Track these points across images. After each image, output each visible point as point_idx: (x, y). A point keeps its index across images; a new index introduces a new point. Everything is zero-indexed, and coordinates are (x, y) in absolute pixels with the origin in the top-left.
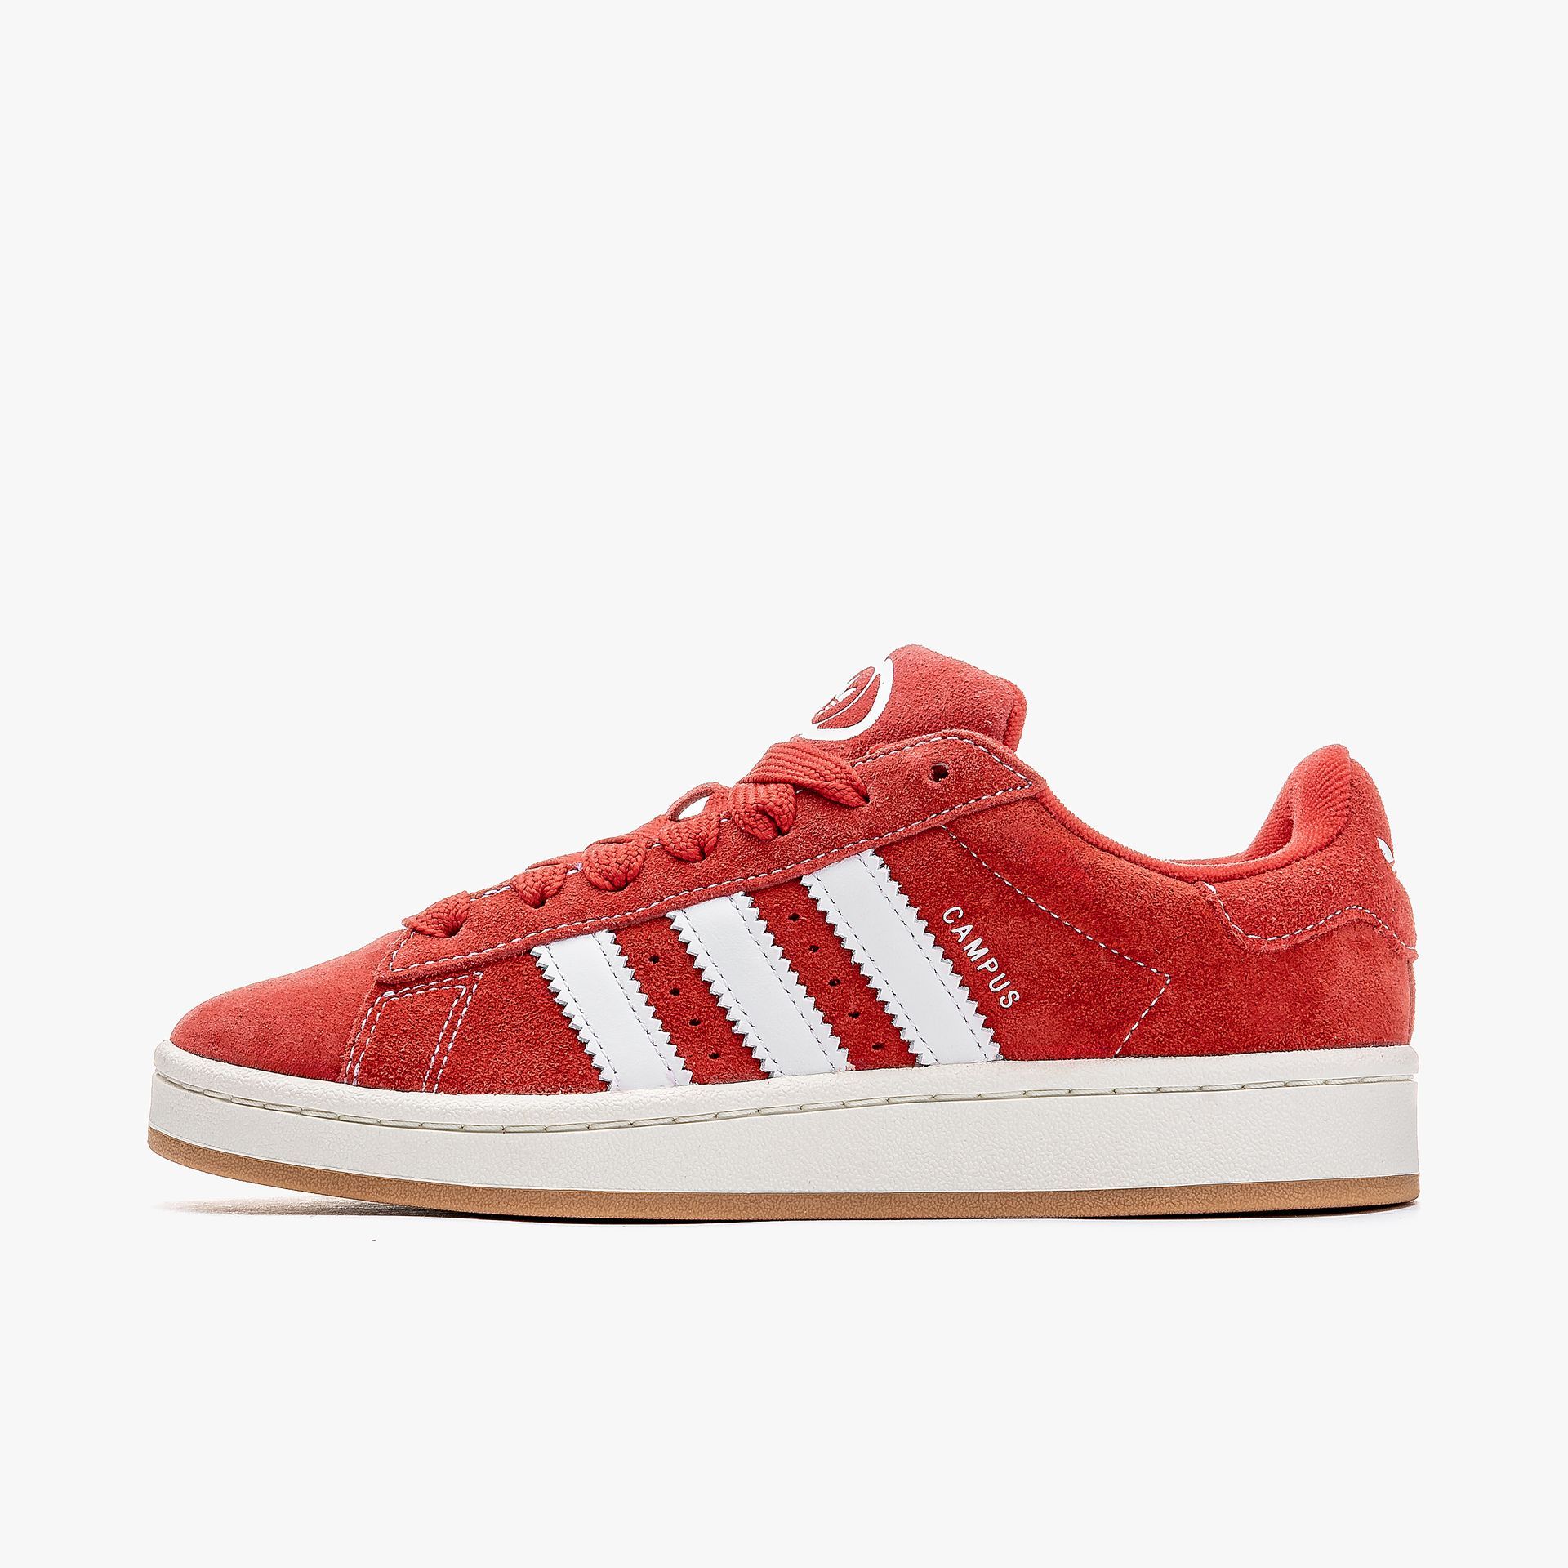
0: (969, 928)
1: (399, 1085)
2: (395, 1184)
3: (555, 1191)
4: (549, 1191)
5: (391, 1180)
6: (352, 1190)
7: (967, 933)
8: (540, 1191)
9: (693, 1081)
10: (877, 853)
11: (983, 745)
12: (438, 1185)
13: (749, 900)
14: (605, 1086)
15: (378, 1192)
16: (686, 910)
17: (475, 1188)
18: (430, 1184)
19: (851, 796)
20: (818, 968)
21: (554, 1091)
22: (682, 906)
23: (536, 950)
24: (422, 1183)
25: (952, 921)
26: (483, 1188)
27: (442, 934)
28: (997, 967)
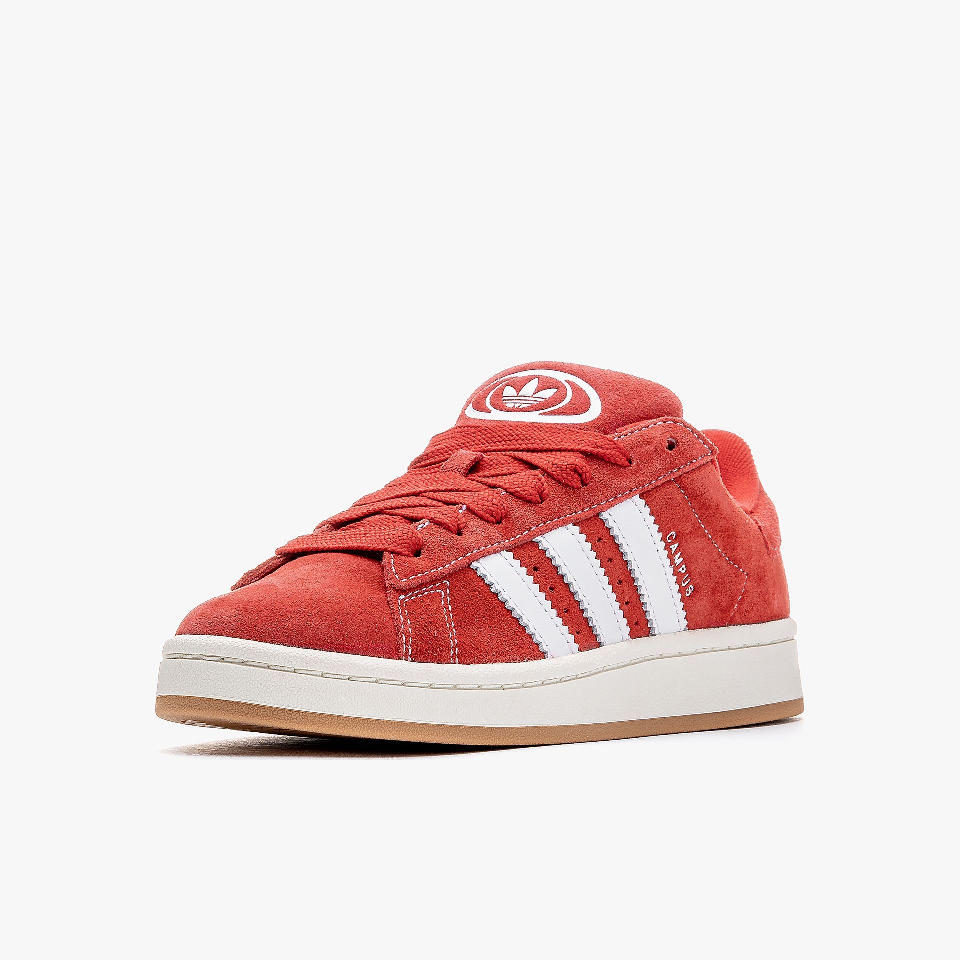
0: (676, 545)
1: (439, 660)
2: (443, 729)
3: (533, 728)
4: (530, 728)
5: (441, 726)
6: (415, 734)
7: (675, 549)
8: (526, 728)
9: (580, 650)
10: (641, 497)
11: (689, 428)
12: (470, 728)
13: (578, 529)
14: (543, 655)
15: (433, 735)
16: (544, 536)
17: (491, 728)
18: (465, 727)
19: (624, 461)
20: (613, 573)
21: (522, 660)
22: (543, 533)
23: (475, 565)
24: (460, 727)
25: (671, 541)
26: (496, 728)
27: (412, 556)
28: (685, 570)
